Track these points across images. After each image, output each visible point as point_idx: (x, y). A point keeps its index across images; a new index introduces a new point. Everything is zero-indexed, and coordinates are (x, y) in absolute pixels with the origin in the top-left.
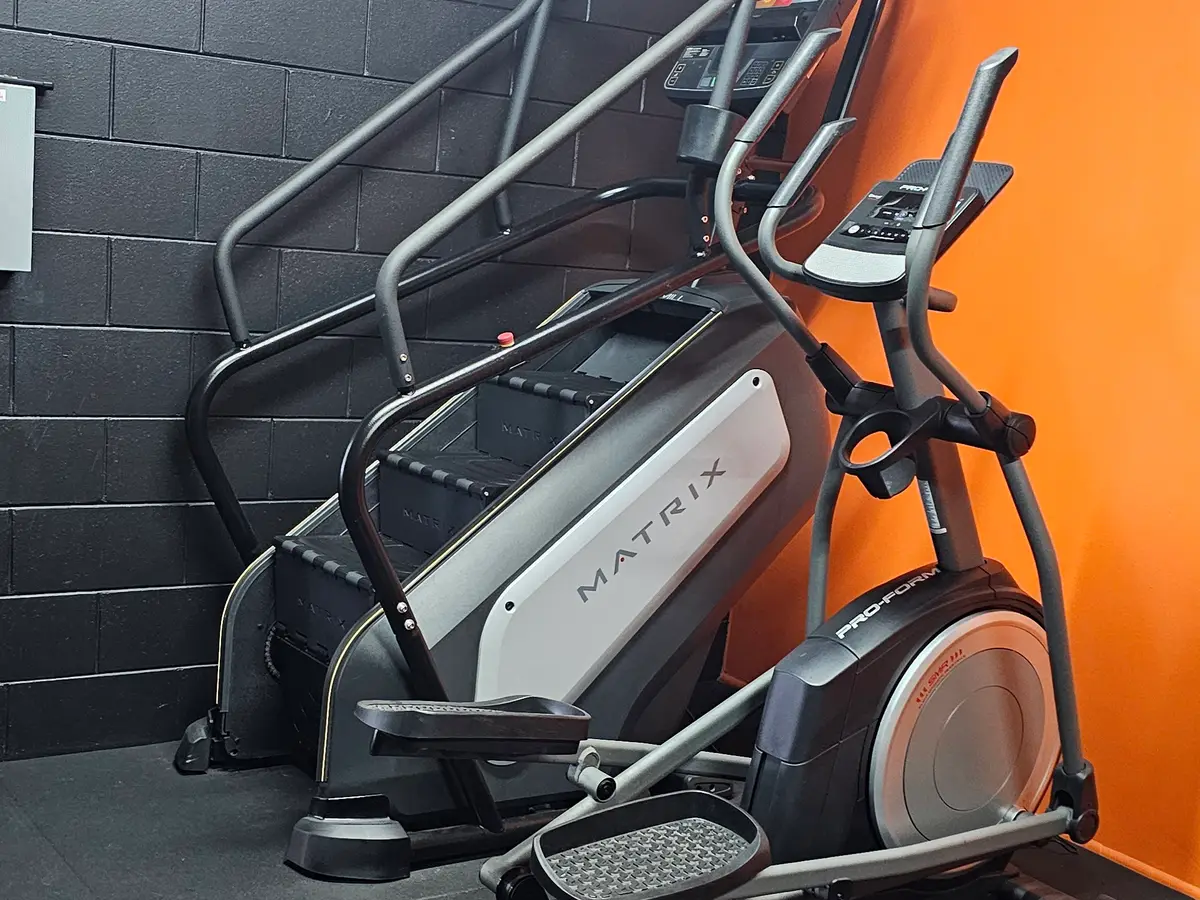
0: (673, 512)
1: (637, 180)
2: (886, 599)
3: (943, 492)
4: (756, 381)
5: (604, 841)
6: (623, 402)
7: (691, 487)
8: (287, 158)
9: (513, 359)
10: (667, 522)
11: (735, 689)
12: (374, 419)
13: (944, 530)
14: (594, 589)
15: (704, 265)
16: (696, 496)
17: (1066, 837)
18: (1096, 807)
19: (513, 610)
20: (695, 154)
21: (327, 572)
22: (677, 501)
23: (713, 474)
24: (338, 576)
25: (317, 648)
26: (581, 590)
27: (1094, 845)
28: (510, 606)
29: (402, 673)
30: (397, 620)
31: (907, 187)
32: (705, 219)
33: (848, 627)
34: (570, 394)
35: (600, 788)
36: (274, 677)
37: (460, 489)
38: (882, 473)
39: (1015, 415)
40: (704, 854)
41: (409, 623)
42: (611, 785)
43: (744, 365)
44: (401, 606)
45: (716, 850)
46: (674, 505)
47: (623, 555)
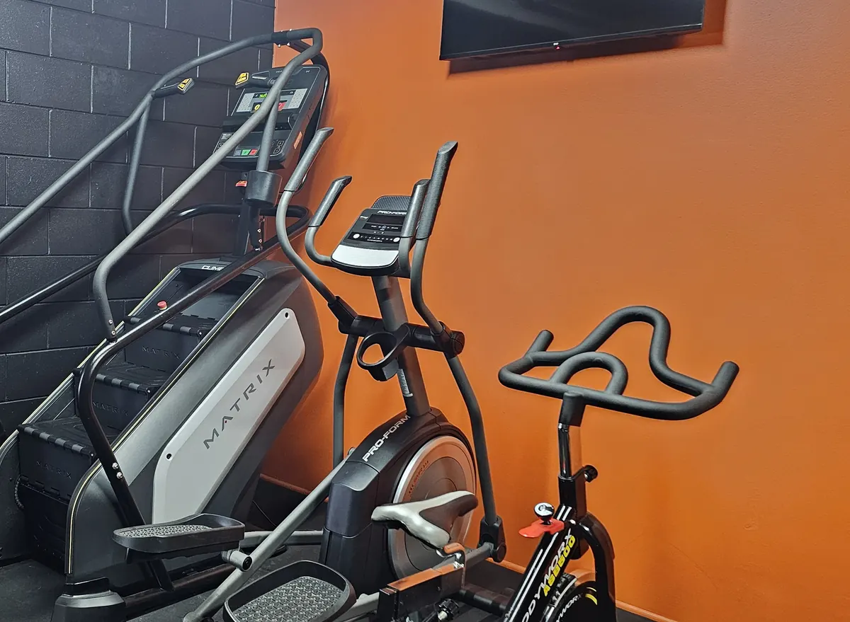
0: (250, 392)
1: (200, 205)
2: (386, 436)
3: (411, 374)
4: (287, 315)
5: (260, 598)
6: (219, 332)
7: (258, 377)
8: (8, 206)
9: (167, 317)
10: (247, 398)
11: (304, 496)
12: (96, 358)
13: (412, 395)
14: (212, 440)
15: (260, 255)
16: (261, 382)
17: (491, 559)
18: (504, 541)
19: (171, 459)
20: (256, 197)
21: (57, 446)
22: (252, 385)
23: (268, 368)
24: (66, 449)
25: (52, 490)
26: (205, 442)
27: (504, 563)
28: (169, 456)
29: (114, 504)
30: (112, 473)
31: (382, 212)
32: (259, 231)
33: (368, 454)
34: (187, 329)
35: (244, 563)
36: (20, 508)
37: (132, 390)
38: (384, 369)
39: (454, 332)
40: (318, 599)
41: (119, 474)
42: (249, 560)
43: (279, 307)
44: (115, 465)
45: (324, 596)
46: (250, 388)
47: (226, 419)
